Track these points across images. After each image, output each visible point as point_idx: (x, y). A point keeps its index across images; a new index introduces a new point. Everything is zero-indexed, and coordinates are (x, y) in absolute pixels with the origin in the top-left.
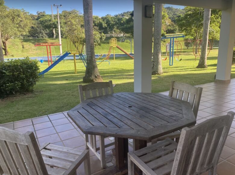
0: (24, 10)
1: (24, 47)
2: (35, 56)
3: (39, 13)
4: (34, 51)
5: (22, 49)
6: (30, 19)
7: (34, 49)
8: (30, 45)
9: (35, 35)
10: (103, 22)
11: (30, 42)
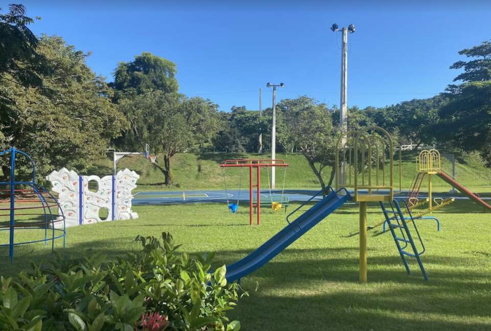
0: (210, 102)
1: (202, 168)
2: (219, 189)
3: (235, 110)
4: (219, 178)
5: (198, 172)
6: (219, 118)
7: (219, 174)
8: (212, 165)
9: (224, 147)
10: (368, 118)
11: (213, 160)
